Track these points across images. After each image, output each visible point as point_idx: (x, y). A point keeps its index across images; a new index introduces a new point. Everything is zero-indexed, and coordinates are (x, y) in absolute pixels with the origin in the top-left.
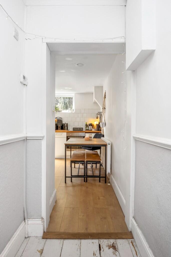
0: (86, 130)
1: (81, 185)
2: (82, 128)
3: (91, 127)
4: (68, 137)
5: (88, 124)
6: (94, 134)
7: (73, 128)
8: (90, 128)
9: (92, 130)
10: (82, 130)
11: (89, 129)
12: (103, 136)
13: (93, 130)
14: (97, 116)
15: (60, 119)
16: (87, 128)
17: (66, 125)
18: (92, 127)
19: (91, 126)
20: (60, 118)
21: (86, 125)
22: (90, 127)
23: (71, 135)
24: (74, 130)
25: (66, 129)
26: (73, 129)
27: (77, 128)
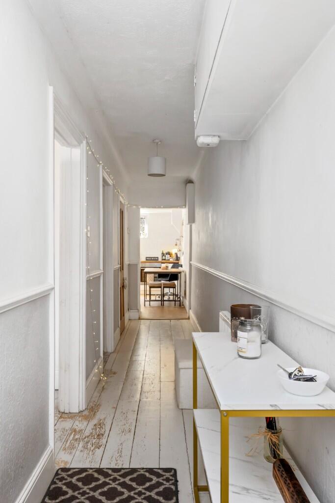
0: (162, 260)
1: (158, 307)
2: (158, 258)
5: (164, 252)
6: (172, 264)
10: (158, 260)
11: (167, 259)
12: (181, 266)
13: (170, 260)
14: (176, 242)
16: (164, 258)
18: (170, 256)
19: (169, 254)
21: (163, 253)
22: (168, 257)
24: (146, 260)
26: (146, 258)
27: (151, 258)
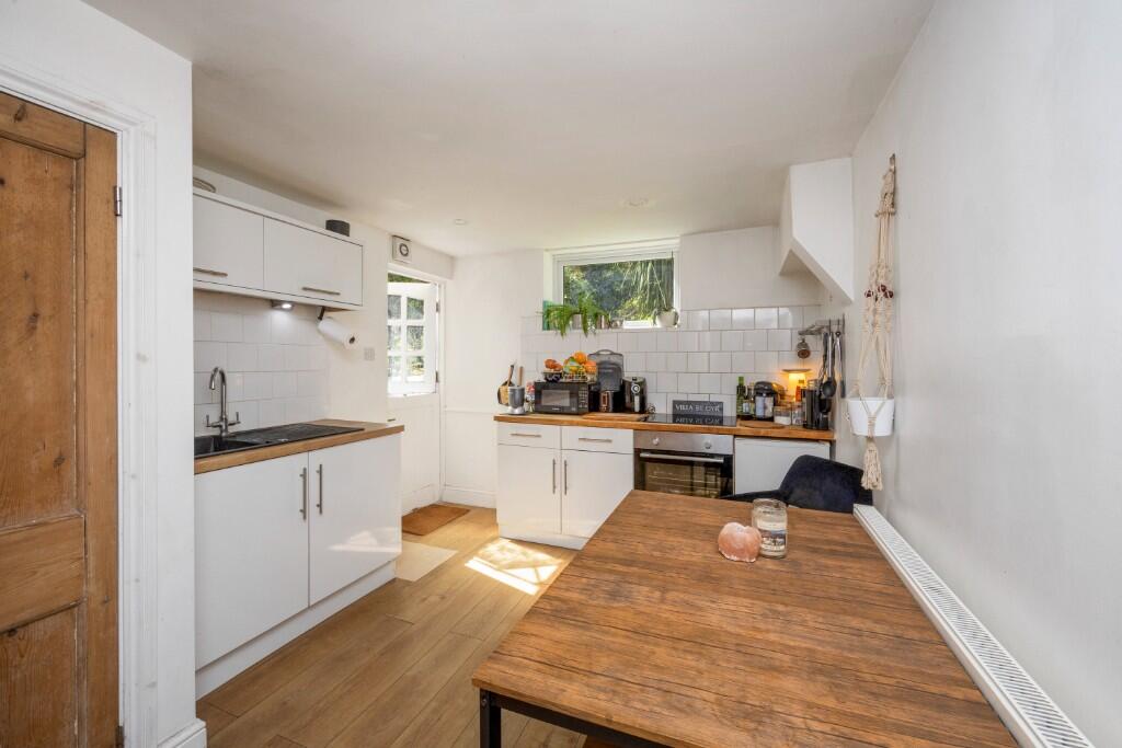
2: (720, 404)
3: (769, 401)
4: (643, 455)
5: (749, 383)
7: (676, 403)
8: (765, 408)
9: (771, 419)
10: (721, 423)
14: (803, 344)
15: (614, 359)
16: (746, 407)
17: (636, 389)
19: (768, 395)
20: (613, 354)
21: (741, 389)
22: (763, 405)
23: (656, 441)
24: (677, 417)
25: (637, 408)
26: (674, 407)
27: (694, 404)
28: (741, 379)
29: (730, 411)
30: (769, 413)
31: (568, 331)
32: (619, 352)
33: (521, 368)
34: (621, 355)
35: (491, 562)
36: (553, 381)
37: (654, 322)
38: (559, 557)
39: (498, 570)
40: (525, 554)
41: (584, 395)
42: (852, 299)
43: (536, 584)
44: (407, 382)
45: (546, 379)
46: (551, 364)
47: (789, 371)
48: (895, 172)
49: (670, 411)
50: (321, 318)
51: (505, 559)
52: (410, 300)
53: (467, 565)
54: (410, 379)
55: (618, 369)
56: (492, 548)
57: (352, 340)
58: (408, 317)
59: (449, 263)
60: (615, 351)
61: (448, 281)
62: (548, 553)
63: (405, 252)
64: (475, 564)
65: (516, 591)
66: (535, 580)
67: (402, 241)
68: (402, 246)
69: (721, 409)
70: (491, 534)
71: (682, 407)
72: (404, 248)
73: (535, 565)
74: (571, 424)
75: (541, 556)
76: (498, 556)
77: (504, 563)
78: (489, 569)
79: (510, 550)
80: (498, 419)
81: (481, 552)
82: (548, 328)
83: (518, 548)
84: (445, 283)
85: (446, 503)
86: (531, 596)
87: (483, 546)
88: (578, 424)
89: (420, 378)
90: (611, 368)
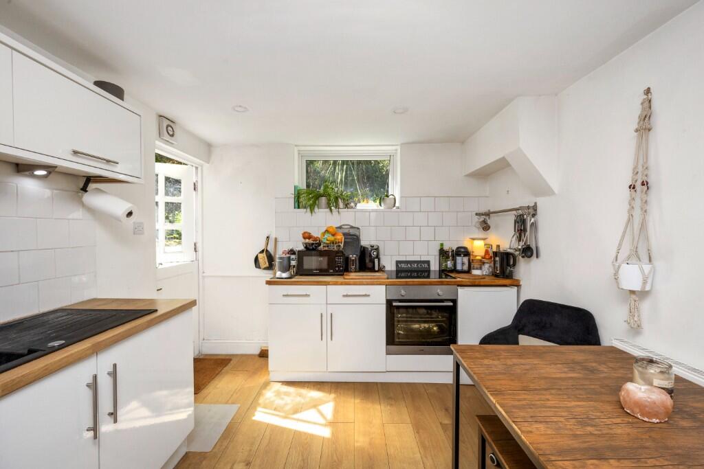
2: (428, 262)
3: (465, 260)
4: (393, 304)
5: (449, 247)
7: (398, 262)
8: (463, 264)
10: (428, 269)
11: (459, 268)
13: (474, 272)
15: (352, 231)
16: (450, 264)
17: (374, 253)
18: (470, 261)
19: (465, 255)
20: (352, 227)
21: (442, 251)
22: (461, 262)
23: (403, 293)
25: (376, 268)
26: (397, 266)
27: (411, 263)
28: (442, 245)
29: (434, 267)
30: (466, 268)
31: (316, 209)
32: (356, 226)
33: (276, 239)
34: (358, 228)
35: (275, 409)
36: (313, 249)
37: (380, 205)
38: (330, 393)
39: (285, 417)
40: (300, 395)
41: (340, 260)
42: (556, 192)
43: (325, 425)
44: (165, 252)
45: (306, 247)
46: (307, 236)
47: (474, 239)
48: (650, 101)
49: (394, 268)
50: (84, 189)
51: (286, 404)
52: (167, 179)
53: (254, 418)
54: (168, 249)
55: (356, 239)
56: (269, 394)
57: (130, 214)
58: (167, 194)
59: (207, 149)
60: (354, 225)
61: (206, 165)
62: (319, 390)
63: (171, 133)
64: (261, 416)
65: (312, 437)
66: (323, 422)
67: (167, 122)
68: (168, 127)
69: (429, 265)
70: (261, 380)
71: (403, 266)
72: (169, 128)
73: (315, 405)
74: (336, 284)
75: (315, 394)
76: (279, 402)
77: (287, 408)
78: (277, 418)
79: (287, 394)
80: (269, 283)
81: (261, 401)
82: (299, 208)
83: (291, 389)
84: (202, 166)
85: (206, 355)
86: (328, 439)
87: (259, 394)
88: (342, 284)
89: (179, 248)
90: (352, 238)
